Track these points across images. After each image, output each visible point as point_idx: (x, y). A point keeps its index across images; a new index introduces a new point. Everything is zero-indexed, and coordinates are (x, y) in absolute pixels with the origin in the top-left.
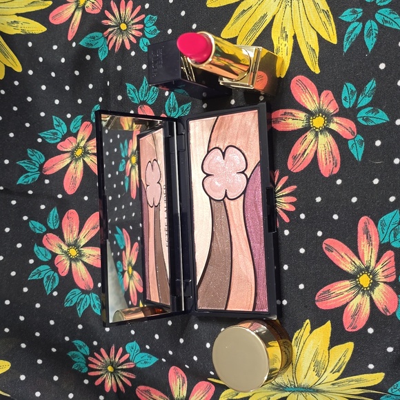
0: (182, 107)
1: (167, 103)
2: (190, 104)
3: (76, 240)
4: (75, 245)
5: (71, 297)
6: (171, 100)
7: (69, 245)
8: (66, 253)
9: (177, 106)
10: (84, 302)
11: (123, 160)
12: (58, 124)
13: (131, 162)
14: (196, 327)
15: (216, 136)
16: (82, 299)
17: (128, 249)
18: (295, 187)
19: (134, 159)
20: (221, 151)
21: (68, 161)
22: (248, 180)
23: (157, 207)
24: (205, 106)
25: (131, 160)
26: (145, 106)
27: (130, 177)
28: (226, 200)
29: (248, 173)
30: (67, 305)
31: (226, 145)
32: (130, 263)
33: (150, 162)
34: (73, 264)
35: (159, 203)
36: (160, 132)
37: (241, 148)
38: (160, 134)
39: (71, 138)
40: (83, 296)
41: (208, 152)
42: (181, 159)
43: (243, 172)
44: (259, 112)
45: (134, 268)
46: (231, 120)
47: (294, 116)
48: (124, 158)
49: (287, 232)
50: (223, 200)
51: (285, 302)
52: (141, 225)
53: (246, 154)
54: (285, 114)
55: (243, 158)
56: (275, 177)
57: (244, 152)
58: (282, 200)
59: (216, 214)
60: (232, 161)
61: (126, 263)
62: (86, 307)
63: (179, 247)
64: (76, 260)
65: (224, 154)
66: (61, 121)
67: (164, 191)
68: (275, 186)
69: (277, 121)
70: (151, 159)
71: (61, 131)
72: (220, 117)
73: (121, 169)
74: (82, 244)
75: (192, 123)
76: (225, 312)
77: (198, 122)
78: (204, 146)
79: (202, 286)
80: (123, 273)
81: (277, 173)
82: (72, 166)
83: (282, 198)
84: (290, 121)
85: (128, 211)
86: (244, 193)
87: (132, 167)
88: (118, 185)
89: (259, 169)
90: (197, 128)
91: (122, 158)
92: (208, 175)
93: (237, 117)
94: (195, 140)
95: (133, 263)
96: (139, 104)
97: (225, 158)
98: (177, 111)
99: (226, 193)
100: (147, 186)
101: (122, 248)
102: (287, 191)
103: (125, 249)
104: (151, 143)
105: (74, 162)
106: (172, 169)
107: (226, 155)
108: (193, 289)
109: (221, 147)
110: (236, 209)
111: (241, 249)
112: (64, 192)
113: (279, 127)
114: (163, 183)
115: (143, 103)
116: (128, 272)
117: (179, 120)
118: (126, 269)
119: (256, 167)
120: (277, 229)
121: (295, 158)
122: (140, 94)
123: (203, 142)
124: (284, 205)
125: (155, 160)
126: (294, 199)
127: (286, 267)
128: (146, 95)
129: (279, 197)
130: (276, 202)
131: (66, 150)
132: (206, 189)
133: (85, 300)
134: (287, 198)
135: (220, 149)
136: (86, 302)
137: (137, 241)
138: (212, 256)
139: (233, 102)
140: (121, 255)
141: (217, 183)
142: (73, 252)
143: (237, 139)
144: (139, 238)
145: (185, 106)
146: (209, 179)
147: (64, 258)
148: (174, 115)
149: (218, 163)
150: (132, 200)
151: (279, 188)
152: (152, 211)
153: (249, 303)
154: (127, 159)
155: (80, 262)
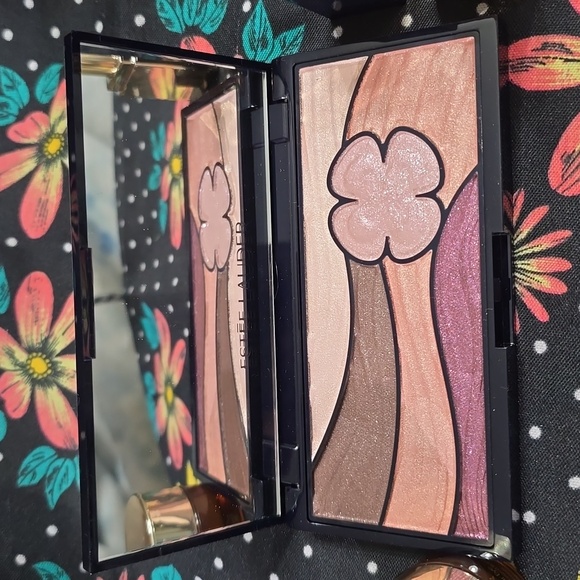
0: (282, 36)
1: (247, 29)
2: (302, 28)
3: (47, 339)
4: (44, 349)
5: (33, 465)
6: (257, 21)
7: (30, 350)
8: (24, 368)
9: (270, 35)
10: (60, 475)
11: (157, 168)
12: (9, 83)
13: (171, 171)
14: (308, 551)
15: (364, 105)
16: (56, 470)
17: (166, 351)
18: (568, 233)
19: (177, 164)
20: (378, 141)
21: (30, 165)
22: (445, 214)
23: (224, 271)
24: (337, 33)
25: (171, 168)
26: (196, 38)
27: (168, 202)
28: (387, 261)
29: (446, 196)
30: (24, 482)
31: (390, 127)
32: (168, 381)
33: (208, 168)
34: (39, 392)
35: (227, 264)
36: (230, 99)
37: (428, 134)
38: (229, 103)
39: (37, 115)
40: (59, 462)
41: (345, 144)
42: (278, 161)
43: (432, 195)
44: (478, 42)
45: (177, 392)
46: (404, 62)
47: (568, 51)
48: (158, 163)
49: (540, 347)
50: (379, 261)
51: (530, 517)
52: (189, 304)
53: (441, 149)
54: (545, 46)
55: (433, 157)
56: (512, 206)
57: (437, 143)
58: (532, 265)
59: (361, 296)
60: (405, 165)
61: (162, 377)
62: (65, 487)
63: (271, 368)
64: (45, 382)
65: (383, 149)
66: (17, 78)
67: (239, 237)
68: (513, 230)
69: (522, 65)
70: (211, 162)
71: (17, 100)
72: (376, 57)
73: (152, 185)
74: (59, 348)
75: (305, 74)
76: (380, 529)
77: (320, 70)
78: (334, 128)
79: (324, 463)
80: (156, 397)
81: (520, 198)
82: (39, 176)
83: (532, 261)
84: (558, 65)
85: (166, 272)
86: (434, 245)
87: (174, 180)
88: (148, 218)
89: (474, 185)
90: (318, 85)
91: (153, 162)
92: (343, 201)
93: (420, 56)
94: (313, 116)
95: (176, 380)
96: (184, 35)
97: (388, 159)
98: (270, 47)
99: (387, 244)
100: (202, 222)
101: (154, 346)
102: (544, 243)
103: (159, 350)
104: (212, 127)
105: (43, 168)
106: (257, 184)
107: (390, 151)
108: (302, 470)
109: (378, 133)
110: (411, 284)
111: (424, 382)
112: (20, 234)
113: (528, 81)
114: (237, 217)
115: (193, 30)
116: (166, 398)
117: (274, 68)
118: (161, 390)
119: (467, 180)
120: (516, 338)
121: (568, 159)
122: (186, 10)
123: (333, 120)
124: (537, 277)
125: (218, 164)
126: (565, 265)
127: (535, 432)
128: (198, 13)
129: (522, 258)
130: (514, 269)
131: (26, 141)
132: (338, 235)
133: (63, 471)
134: (543, 260)
135: (374, 136)
136: (65, 475)
137: (183, 337)
138: (350, 395)
139: (408, 21)
140: (152, 361)
141: (365, 221)
142: (39, 366)
143: (418, 111)
144: (186, 332)
145: (290, 35)
146: (346, 209)
147: (18, 378)
148: (264, 56)
149: (370, 170)
150: (173, 250)
151: (523, 236)
152: (211, 279)
153: (439, 516)
154: (164, 163)
155: (55, 388)
